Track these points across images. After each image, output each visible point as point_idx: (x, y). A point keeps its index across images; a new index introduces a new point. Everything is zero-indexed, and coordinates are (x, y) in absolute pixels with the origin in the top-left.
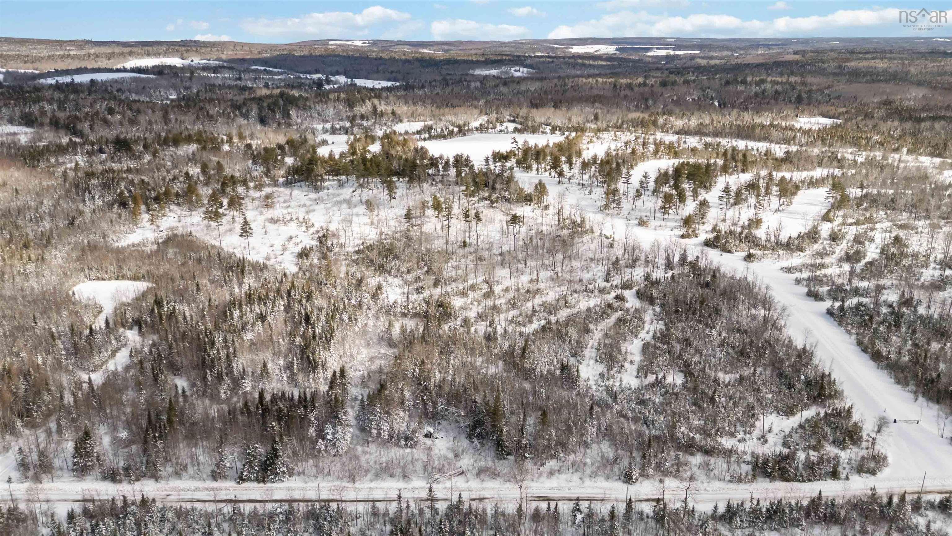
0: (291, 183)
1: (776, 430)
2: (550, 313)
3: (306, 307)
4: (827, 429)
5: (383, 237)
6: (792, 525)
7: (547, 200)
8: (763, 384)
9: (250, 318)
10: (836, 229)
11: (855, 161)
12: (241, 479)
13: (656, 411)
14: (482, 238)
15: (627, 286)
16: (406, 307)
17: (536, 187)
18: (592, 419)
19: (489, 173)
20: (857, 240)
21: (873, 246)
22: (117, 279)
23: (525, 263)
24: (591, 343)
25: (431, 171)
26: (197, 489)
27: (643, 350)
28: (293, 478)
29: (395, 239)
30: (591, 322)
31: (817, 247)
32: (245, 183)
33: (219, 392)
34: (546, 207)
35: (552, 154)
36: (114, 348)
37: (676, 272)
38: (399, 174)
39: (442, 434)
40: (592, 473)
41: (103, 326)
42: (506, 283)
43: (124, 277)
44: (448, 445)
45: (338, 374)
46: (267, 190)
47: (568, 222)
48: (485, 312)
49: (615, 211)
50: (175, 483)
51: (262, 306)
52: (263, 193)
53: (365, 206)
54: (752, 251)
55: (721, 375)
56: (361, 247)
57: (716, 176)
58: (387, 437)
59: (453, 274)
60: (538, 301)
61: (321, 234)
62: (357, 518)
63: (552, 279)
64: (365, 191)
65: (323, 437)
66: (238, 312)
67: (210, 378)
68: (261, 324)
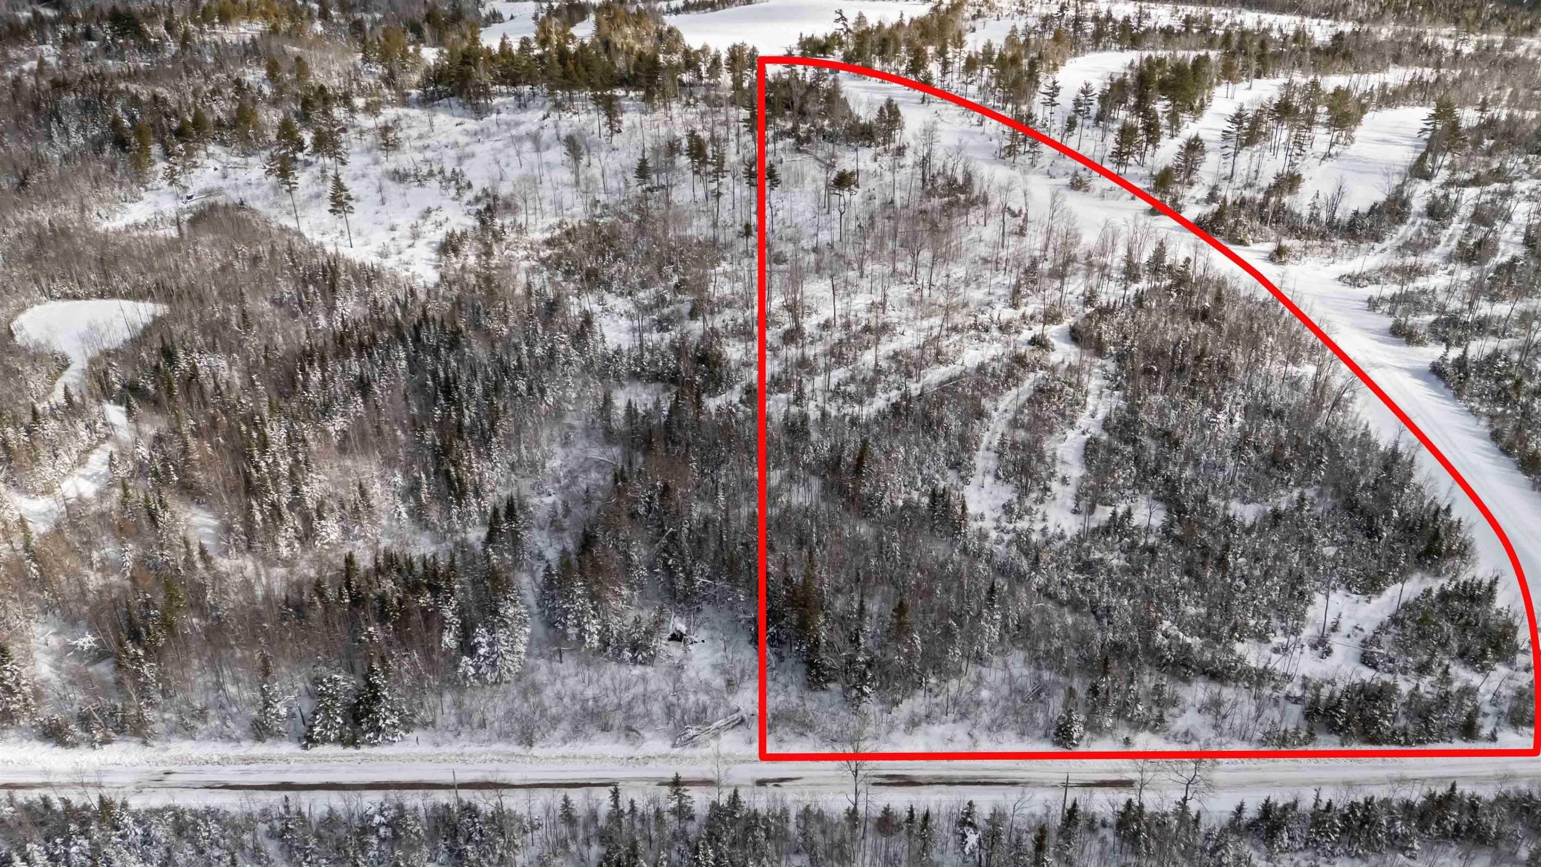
0: (432, 100)
1: (1346, 626)
2: (909, 375)
3: (447, 363)
4: (1448, 627)
5: (598, 211)
6: (1392, 846)
7: (900, 137)
8: (1318, 526)
9: (338, 386)
10: (1440, 193)
11: (1458, 53)
12: (308, 740)
13: (1113, 585)
14: (780, 214)
15: (1051, 317)
16: (639, 360)
17: (881, 110)
18: (991, 610)
19: (793, 83)
20: (1480, 217)
21: (1509, 228)
22: (101, 296)
23: (861, 267)
24: (985, 440)
25: (686, 77)
26: (224, 761)
27: (1085, 456)
28: (412, 736)
29: (621, 215)
30: (985, 395)
31: (1405, 231)
32: (346, 99)
33: (277, 544)
34: (900, 151)
35: (909, 43)
36: (82, 447)
37: (1143, 285)
38: (626, 82)
39: (703, 634)
40: (993, 721)
41: (63, 401)
42: (826, 313)
43: (114, 294)
44: (713, 660)
45: (502, 512)
46: (389, 114)
47: (940, 181)
48: (785, 371)
49: (1026, 159)
50: (182, 748)
51: (365, 359)
52: (381, 120)
53: (564, 149)
54: (1286, 242)
55: (1235, 507)
56: (558, 232)
57: (1211, 86)
58: (596, 644)
59: (727, 290)
60: (887, 347)
61: (481, 207)
62: (534, 828)
63: (911, 303)
64: (566, 116)
65: (472, 651)
66: (319, 375)
67: (258, 517)
68: (360, 401)
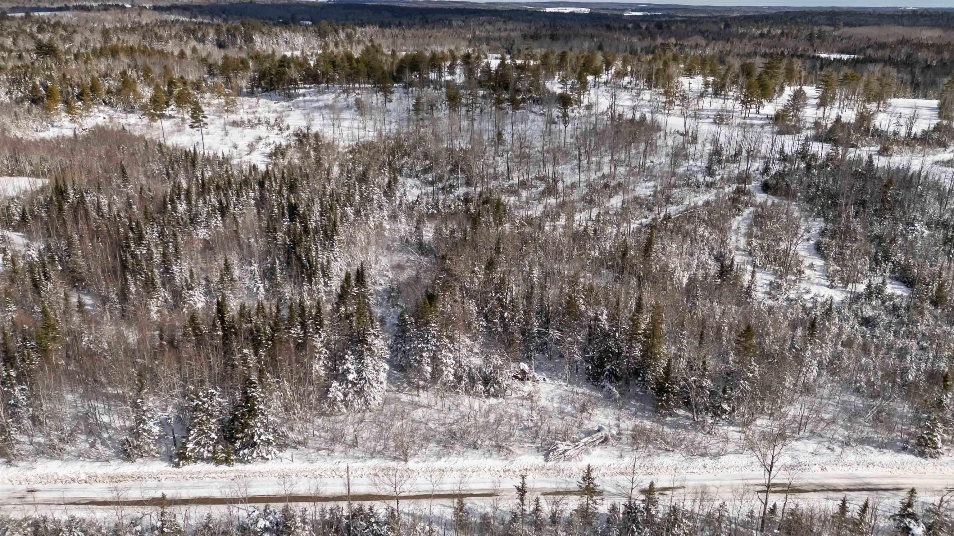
0: (257, 93)
3: (289, 198)
9: (203, 210)
12: (182, 457)
15: (743, 180)
16: (434, 207)
22: (11, 175)
28: (288, 454)
33: (148, 311)
39: (544, 374)
43: (21, 173)
44: (558, 393)
49: (676, 111)
50: (48, 467)
51: (222, 196)
56: (356, 147)
58: (451, 378)
65: (342, 377)
66: (184, 206)
67: (133, 288)
68: (219, 218)
